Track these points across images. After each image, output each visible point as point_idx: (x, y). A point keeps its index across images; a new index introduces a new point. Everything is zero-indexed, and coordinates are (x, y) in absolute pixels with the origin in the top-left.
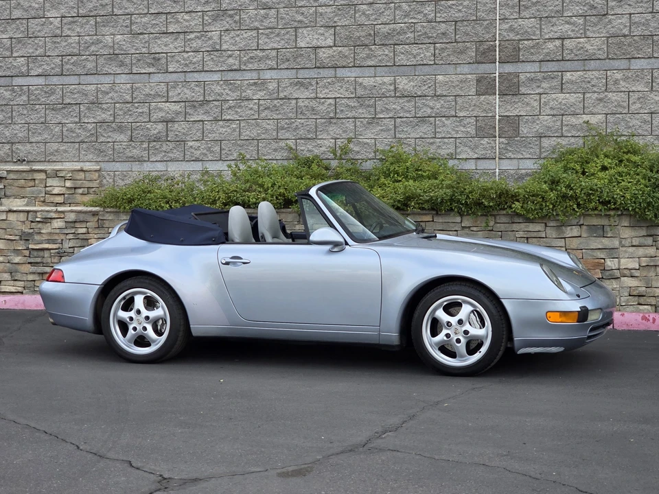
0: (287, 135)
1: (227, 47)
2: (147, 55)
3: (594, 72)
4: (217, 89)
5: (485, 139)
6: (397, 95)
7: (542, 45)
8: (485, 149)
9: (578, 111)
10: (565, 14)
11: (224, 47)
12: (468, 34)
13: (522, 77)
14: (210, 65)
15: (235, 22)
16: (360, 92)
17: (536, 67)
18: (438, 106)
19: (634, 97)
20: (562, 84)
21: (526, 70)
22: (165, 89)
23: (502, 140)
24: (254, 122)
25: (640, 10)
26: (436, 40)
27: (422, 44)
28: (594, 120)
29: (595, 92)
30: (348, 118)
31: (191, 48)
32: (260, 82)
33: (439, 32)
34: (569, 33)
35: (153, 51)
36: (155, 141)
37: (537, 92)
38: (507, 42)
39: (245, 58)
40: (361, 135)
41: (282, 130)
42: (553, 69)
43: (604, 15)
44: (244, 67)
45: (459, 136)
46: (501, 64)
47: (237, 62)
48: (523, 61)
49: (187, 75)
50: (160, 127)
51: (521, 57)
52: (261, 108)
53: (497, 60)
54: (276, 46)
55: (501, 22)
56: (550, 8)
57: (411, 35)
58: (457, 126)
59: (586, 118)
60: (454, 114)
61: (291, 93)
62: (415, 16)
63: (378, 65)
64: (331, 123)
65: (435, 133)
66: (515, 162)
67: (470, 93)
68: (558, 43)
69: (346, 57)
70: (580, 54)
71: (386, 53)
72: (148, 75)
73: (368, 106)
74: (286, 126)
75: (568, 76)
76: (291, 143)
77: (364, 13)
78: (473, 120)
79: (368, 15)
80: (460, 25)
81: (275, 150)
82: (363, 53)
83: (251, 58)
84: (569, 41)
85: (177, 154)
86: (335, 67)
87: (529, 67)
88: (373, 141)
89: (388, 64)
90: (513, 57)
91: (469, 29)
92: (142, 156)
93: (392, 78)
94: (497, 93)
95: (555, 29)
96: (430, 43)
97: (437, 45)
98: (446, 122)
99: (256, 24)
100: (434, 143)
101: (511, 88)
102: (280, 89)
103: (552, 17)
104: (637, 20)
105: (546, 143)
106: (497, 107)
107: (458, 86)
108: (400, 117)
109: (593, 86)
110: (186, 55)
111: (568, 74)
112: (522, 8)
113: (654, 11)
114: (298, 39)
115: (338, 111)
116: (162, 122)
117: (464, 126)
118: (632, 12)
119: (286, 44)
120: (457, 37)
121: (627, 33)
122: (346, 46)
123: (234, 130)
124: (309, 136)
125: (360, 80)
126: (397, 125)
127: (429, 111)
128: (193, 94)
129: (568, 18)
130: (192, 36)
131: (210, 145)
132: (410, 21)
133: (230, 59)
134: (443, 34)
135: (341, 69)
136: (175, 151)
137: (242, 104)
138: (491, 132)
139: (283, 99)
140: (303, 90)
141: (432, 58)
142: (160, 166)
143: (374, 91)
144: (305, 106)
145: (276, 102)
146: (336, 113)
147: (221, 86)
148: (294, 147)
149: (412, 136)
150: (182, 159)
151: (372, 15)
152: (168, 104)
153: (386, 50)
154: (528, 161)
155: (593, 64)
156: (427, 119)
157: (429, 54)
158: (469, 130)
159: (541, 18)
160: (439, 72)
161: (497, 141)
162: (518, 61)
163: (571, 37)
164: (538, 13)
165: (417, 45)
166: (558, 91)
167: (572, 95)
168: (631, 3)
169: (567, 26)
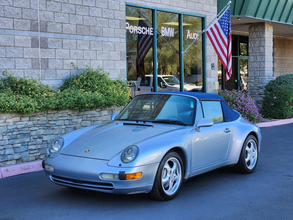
3: (73, 40)
5: (36, 70)
7: (55, 25)
8: (36, 75)
9: (68, 58)
10: (62, 12)
12: (27, 16)
13: (49, 39)
17: (53, 35)
18: (16, 52)
19: (85, 52)
20: (62, 44)
21: (50, 37)
23: (42, 70)
25: (85, 14)
26: (14, 17)
29: (73, 49)
33: (16, 13)
34: (64, 21)
37: (54, 47)
38: (43, 22)
42: (59, 37)
43: (75, 14)
45: (25, 68)
46: (40, 33)
48: (49, 32)
51: (48, 30)
53: (39, 30)
55: (40, 11)
56: (57, 8)
57: (3, 12)
58: (24, 63)
59: (71, 61)
60: (23, 57)
62: (4, 2)
65: (15, 66)
66: (47, 81)
67: (29, 46)
68: (60, 25)
70: (68, 31)
78: (30, 60)
80: (24, 10)
90: (44, 30)
91: (28, 13)
94: (40, 47)
95: (59, 18)
96: (11, 18)
97: (14, 19)
98: (20, 61)
100: (15, 71)
101: (44, 44)
103: (58, 12)
104: (85, 18)
105: (58, 72)
106: (40, 54)
107: (24, 42)
109: (73, 46)
111: (65, 40)
112: (47, 6)
113: (90, 15)
117: (27, 63)
118: (83, 14)
120: (23, 16)
127: (12, 54)
129: (63, 14)
132: (2, 4)
134: (17, 14)
138: (38, 66)
141: (13, 26)
154: (52, 81)
155: (72, 36)
156: (11, 59)
157: (11, 24)
158: (29, 65)
159: (54, 12)
160: (15, 34)
161: (40, 71)
162: (47, 32)
163: (65, 23)
164: (53, 10)
165: (6, 18)
166: (61, 48)
167: (66, 50)
168: (82, 11)
169: (63, 17)
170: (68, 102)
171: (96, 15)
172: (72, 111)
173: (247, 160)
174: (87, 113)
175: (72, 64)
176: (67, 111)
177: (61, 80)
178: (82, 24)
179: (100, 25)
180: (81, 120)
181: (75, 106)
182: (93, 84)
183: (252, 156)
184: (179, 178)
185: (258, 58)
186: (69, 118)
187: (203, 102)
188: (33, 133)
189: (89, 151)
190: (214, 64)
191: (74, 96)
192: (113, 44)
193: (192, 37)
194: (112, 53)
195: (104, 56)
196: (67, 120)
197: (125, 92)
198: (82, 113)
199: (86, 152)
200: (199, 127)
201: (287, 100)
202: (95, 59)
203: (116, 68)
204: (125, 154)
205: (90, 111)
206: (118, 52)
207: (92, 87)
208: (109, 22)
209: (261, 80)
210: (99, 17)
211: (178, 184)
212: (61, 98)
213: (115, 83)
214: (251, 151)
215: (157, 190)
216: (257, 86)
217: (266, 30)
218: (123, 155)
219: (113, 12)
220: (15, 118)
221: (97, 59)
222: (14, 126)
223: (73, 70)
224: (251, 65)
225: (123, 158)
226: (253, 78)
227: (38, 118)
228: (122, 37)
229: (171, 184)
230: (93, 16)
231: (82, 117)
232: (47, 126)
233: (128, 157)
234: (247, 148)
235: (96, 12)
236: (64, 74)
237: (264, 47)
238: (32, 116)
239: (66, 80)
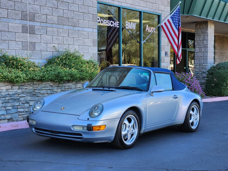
3: (55, 29)
5: (25, 51)
7: (41, 16)
8: (25, 54)
9: (51, 42)
12: (19, 8)
13: (36, 27)
17: (39, 24)
18: (10, 36)
19: (64, 38)
20: (47, 31)
21: (37, 25)
23: (30, 51)
25: (65, 8)
26: (8, 8)
27: (3, 8)
29: (55, 36)
33: (10, 5)
37: (40, 33)
38: (31, 13)
42: (44, 26)
43: (57, 8)
45: (17, 49)
46: (29, 22)
48: (36, 21)
51: (35, 20)
53: (28, 20)
55: (29, 5)
56: (43, 3)
58: (16, 45)
59: (54, 45)
60: (15, 40)
65: (9, 47)
66: (34, 60)
67: (20, 32)
68: (45, 16)
70: (51, 21)
78: (21, 43)
80: (16, 3)
84: (48, 16)
90: (32, 19)
91: (19, 5)
94: (28, 33)
95: (44, 11)
97: (9, 10)
98: (12, 43)
100: (8, 51)
101: (32, 31)
103: (44, 6)
104: (65, 12)
105: (43, 53)
106: (29, 38)
107: (16, 28)
109: (55, 33)
111: (49, 28)
112: (35, 1)
113: (69, 10)
117: (18, 45)
120: (15, 8)
127: (6, 38)
129: (48, 7)
134: (11, 6)
138: (27, 48)
141: (7, 15)
154: (38, 60)
155: (54, 25)
156: (6, 41)
157: (6, 13)
158: (20, 47)
159: (40, 6)
160: (9, 22)
162: (34, 21)
163: (49, 14)
164: (40, 4)
165: (2, 9)
166: (46, 34)
167: (50, 36)
168: (63, 6)
169: (48, 10)
170: (50, 75)
171: (74, 10)
172: (53, 83)
173: (191, 121)
174: (65, 85)
175: (54, 47)
176: (50, 83)
177: (45, 60)
178: (63, 16)
179: (77, 17)
180: (60, 90)
181: (55, 79)
182: (71, 63)
183: (195, 118)
184: (136, 132)
185: (202, 49)
186: (50, 88)
187: (156, 74)
188: (22, 99)
189: (64, 108)
190: (167, 52)
191: (55, 71)
192: (87, 33)
193: (150, 30)
194: (86, 40)
195: (80, 42)
196: (49, 90)
197: (96, 70)
198: (61, 85)
199: (62, 109)
200: (153, 92)
201: (225, 81)
202: (72, 44)
203: (89, 52)
204: (92, 111)
205: (67, 84)
206: (91, 40)
207: (70, 65)
208: (84, 16)
209: (204, 66)
210: (76, 11)
211: (135, 136)
212: (44, 72)
213: (88, 63)
214: (195, 114)
215: (118, 140)
216: (201, 71)
217: (209, 27)
218: (91, 112)
219: (87, 8)
220: (7, 86)
222: (7, 92)
223: (55, 52)
224: (197, 54)
225: (91, 114)
226: (198, 65)
227: (26, 87)
228: (94, 28)
229: (129, 136)
230: (71, 11)
231: (61, 88)
232: (33, 94)
233: (95, 113)
234: (191, 112)
235: (74, 7)
236: (48, 54)
237: (207, 40)
238: (21, 86)
239: (49, 60)
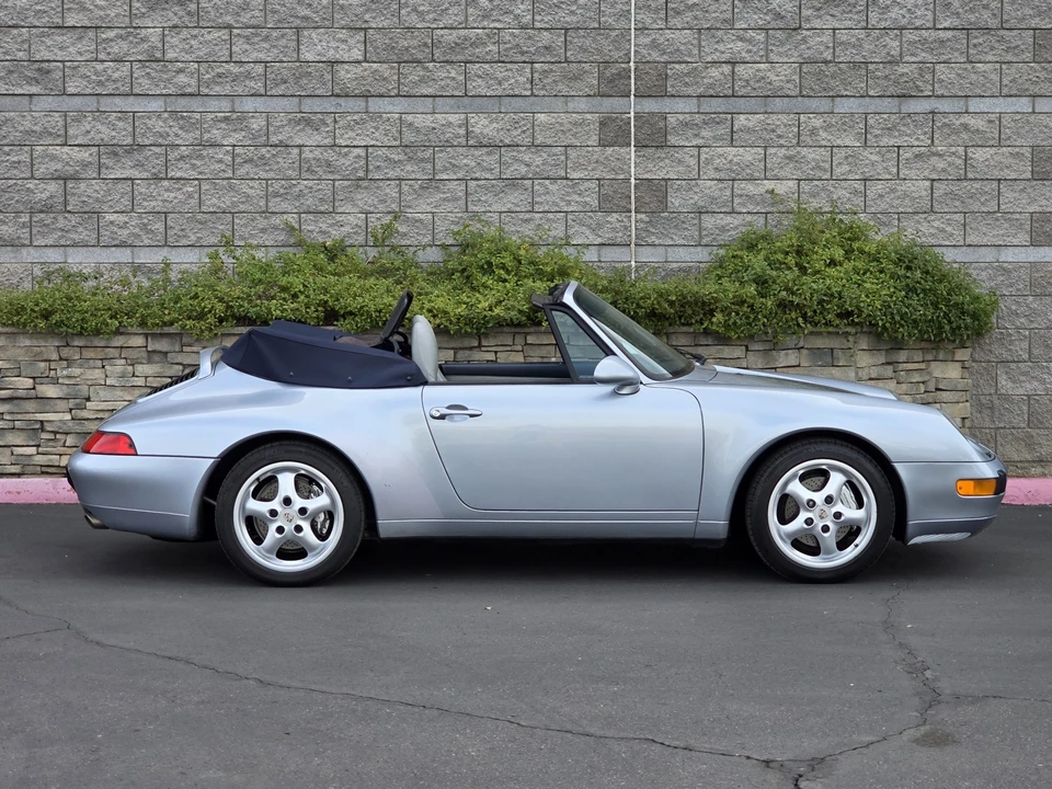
0: (285, 206)
1: (175, 55)
2: (25, 63)
3: (780, 116)
4: (159, 126)
5: (614, 214)
6: (470, 143)
7: (701, 72)
8: (614, 229)
9: (757, 175)
10: (737, 26)
11: (170, 55)
12: (585, 50)
13: (672, 119)
14: (144, 85)
15: (189, 13)
16: (409, 137)
17: (691, 106)
18: (539, 161)
19: (840, 154)
20: (732, 131)
21: (677, 109)
22: (61, 123)
23: (640, 216)
24: (225, 182)
25: (848, 24)
26: (535, 58)
27: (511, 62)
28: (781, 188)
29: (782, 146)
30: (388, 179)
31: (109, 54)
32: (235, 116)
33: (540, 45)
34: (744, 54)
35: (38, 57)
36: (42, 212)
37: (694, 143)
38: (648, 66)
39: (207, 76)
40: (410, 207)
41: (275, 197)
42: (719, 110)
43: (795, 29)
44: (205, 91)
45: (571, 209)
46: (638, 99)
47: (193, 82)
48: (673, 96)
49: (102, 99)
50: (53, 187)
51: (669, 89)
52: (238, 160)
53: (633, 93)
54: (262, 56)
55: (638, 32)
56: (714, 15)
57: (495, 48)
58: (568, 194)
59: (769, 185)
60: (564, 174)
61: (291, 137)
62: (501, 18)
63: (438, 94)
64: (358, 187)
65: (533, 204)
66: (661, 250)
67: (589, 143)
68: (726, 69)
69: (384, 79)
70: (759, 88)
71: (453, 75)
72: (27, 97)
73: (422, 160)
74: (282, 191)
75: (741, 120)
76: (292, 219)
77: (415, 10)
78: (593, 185)
79: (422, 13)
80: (573, 35)
81: (263, 231)
82: (413, 74)
83: (219, 76)
84: (743, 66)
85: (83, 234)
86: (366, 96)
87: (681, 105)
88: (430, 216)
89: (456, 93)
90: (656, 87)
91: (588, 42)
92: (19, 238)
93: (463, 116)
94: (633, 143)
95: (721, 47)
96: (524, 62)
97: (536, 65)
98: (551, 187)
99: (229, 19)
100: (531, 219)
101: (654, 137)
102: (271, 129)
103: (718, 29)
104: (844, 38)
105: (709, 222)
106: (633, 165)
107: (570, 130)
108: (476, 179)
109: (780, 137)
110: (100, 67)
111: (742, 117)
112: (671, 13)
113: (870, 26)
114: (302, 47)
115: (371, 167)
116: (56, 179)
117: (580, 194)
118: (837, 26)
119: (281, 55)
120: (569, 54)
121: (829, 58)
122: (384, 62)
123: (190, 196)
124: (322, 209)
125: (410, 118)
126: (469, 191)
127: (523, 169)
128: (114, 133)
129: (742, 32)
130: (111, 34)
131: (146, 221)
132: (492, 26)
133: (181, 76)
134: (546, 48)
135: (377, 99)
136: (80, 229)
137: (205, 153)
138: (623, 203)
139: (276, 146)
140: (311, 132)
141: (528, 86)
142: (54, 256)
143: (431, 137)
144: (315, 159)
145: (264, 150)
146: (367, 171)
147: (165, 121)
148: (297, 226)
149: (495, 207)
150: (93, 242)
151: (428, 12)
152: (66, 149)
153: (453, 71)
154: (681, 249)
155: (778, 103)
156: (520, 182)
157: (524, 80)
158: (589, 199)
159: (700, 30)
160: (539, 109)
161: (633, 217)
162: (665, 95)
163: (748, 59)
164: (695, 22)
165: (503, 65)
166: (728, 142)
167: (749, 149)
168: (834, 13)
169: (740, 44)
175: (769, 196)
179: (924, 55)
194: (979, 155)
195: (941, 165)
202: (890, 177)
203: (1002, 207)
206: (1018, 150)
208: (972, 42)
210: (916, 29)
219: (995, 4)
221: (902, 176)
223: (777, 215)
228: (1044, 92)
230: (885, 28)
235: (904, 11)
236: (737, 227)
